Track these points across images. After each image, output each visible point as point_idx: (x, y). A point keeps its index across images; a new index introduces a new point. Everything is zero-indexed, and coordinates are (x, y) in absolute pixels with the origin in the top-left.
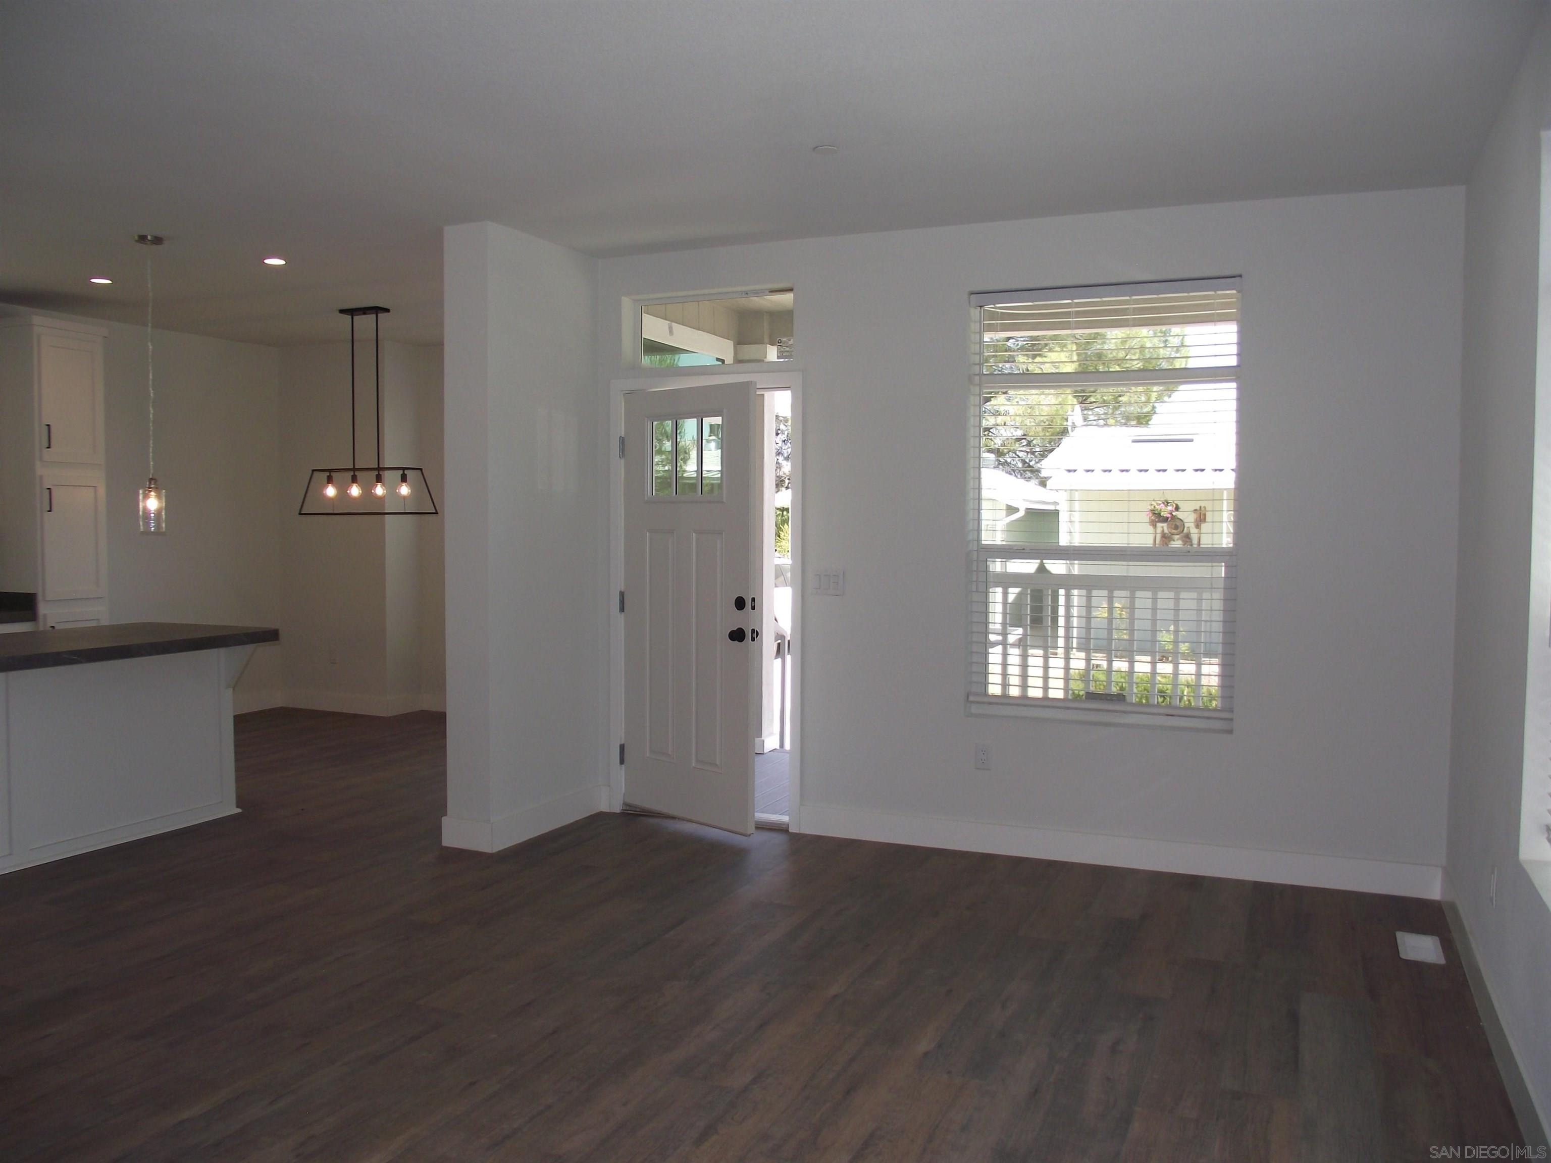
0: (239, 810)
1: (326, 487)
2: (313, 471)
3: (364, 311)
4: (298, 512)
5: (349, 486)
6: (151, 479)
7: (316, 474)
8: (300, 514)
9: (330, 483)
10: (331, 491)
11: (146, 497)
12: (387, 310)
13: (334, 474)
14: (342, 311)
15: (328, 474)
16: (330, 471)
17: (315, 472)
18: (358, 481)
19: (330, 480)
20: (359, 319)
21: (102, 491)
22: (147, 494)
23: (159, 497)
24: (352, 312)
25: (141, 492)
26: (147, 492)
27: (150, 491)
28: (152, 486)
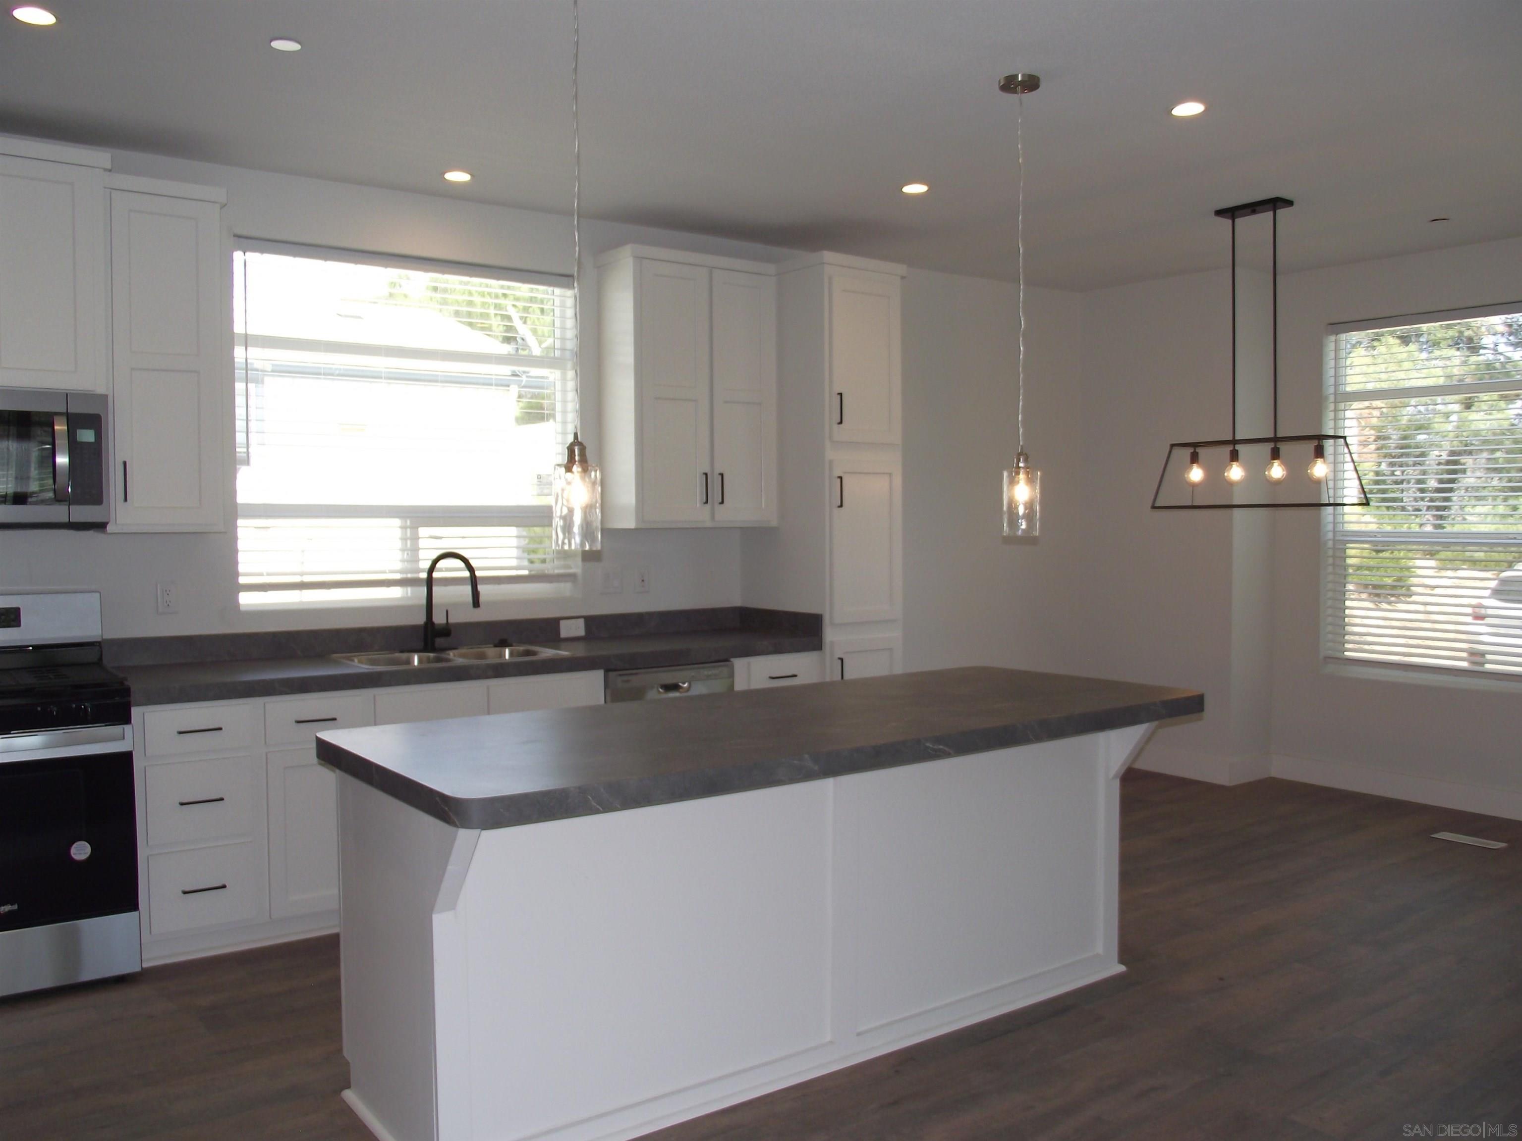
0: (1122, 968)
1: (1188, 468)
2: (1173, 446)
3: (1253, 208)
4: (1150, 504)
5: (1225, 467)
6: (1019, 454)
7: (1177, 451)
8: (1154, 507)
9: (1194, 463)
10: (1196, 474)
11: (1013, 482)
12: (1289, 203)
13: (1201, 451)
14: (1220, 213)
15: (1191, 450)
16: (1195, 445)
17: (1174, 448)
18: (1239, 460)
19: (1194, 459)
20: (1242, 222)
21: (898, 481)
22: (1014, 478)
23: (1030, 481)
24: (1231, 213)
25: (1005, 474)
26: (1013, 474)
27: (1018, 473)
28: (1021, 465)
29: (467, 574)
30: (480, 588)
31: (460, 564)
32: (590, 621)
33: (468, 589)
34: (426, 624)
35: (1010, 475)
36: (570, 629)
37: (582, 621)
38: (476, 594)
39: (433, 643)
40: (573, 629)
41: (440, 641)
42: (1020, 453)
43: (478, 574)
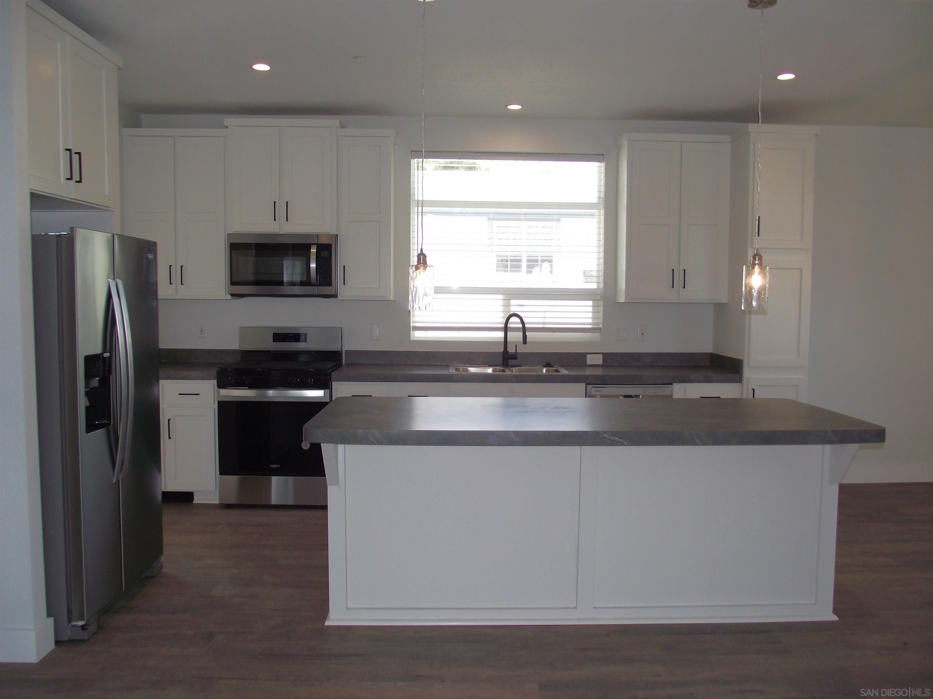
26: (750, 269)
27: (753, 268)
28: (757, 262)
29: (521, 326)
30: (527, 333)
31: (518, 320)
32: (606, 356)
33: (521, 334)
34: (503, 352)
35: (747, 270)
36: (591, 360)
37: (601, 355)
38: (525, 337)
39: (507, 363)
40: (595, 360)
41: (511, 362)
42: (756, 254)
43: (526, 326)
